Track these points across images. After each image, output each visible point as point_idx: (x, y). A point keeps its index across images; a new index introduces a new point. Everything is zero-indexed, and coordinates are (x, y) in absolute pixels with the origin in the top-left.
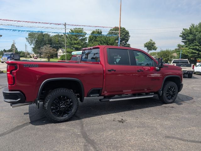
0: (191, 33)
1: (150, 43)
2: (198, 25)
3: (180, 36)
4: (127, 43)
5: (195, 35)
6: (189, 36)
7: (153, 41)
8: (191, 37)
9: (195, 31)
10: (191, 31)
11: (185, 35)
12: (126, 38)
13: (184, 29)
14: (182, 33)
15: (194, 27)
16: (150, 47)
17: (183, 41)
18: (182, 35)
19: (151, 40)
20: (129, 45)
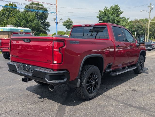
0: (105, 15)
1: (68, 22)
2: (110, 8)
3: (97, 17)
4: (46, 21)
5: (109, 17)
6: (104, 18)
7: (70, 20)
8: (106, 18)
9: (108, 13)
10: (105, 13)
11: (101, 16)
12: (45, 16)
13: (100, 11)
14: (98, 14)
15: (107, 9)
16: (68, 26)
17: (100, 21)
18: (98, 16)
19: (69, 19)
20: (49, 23)
